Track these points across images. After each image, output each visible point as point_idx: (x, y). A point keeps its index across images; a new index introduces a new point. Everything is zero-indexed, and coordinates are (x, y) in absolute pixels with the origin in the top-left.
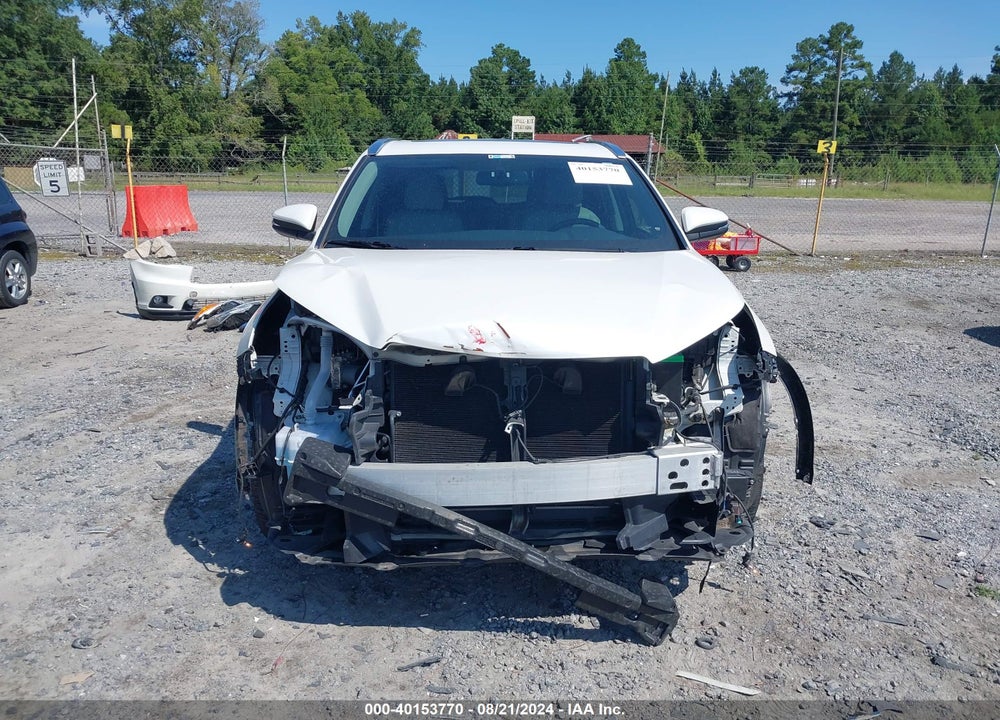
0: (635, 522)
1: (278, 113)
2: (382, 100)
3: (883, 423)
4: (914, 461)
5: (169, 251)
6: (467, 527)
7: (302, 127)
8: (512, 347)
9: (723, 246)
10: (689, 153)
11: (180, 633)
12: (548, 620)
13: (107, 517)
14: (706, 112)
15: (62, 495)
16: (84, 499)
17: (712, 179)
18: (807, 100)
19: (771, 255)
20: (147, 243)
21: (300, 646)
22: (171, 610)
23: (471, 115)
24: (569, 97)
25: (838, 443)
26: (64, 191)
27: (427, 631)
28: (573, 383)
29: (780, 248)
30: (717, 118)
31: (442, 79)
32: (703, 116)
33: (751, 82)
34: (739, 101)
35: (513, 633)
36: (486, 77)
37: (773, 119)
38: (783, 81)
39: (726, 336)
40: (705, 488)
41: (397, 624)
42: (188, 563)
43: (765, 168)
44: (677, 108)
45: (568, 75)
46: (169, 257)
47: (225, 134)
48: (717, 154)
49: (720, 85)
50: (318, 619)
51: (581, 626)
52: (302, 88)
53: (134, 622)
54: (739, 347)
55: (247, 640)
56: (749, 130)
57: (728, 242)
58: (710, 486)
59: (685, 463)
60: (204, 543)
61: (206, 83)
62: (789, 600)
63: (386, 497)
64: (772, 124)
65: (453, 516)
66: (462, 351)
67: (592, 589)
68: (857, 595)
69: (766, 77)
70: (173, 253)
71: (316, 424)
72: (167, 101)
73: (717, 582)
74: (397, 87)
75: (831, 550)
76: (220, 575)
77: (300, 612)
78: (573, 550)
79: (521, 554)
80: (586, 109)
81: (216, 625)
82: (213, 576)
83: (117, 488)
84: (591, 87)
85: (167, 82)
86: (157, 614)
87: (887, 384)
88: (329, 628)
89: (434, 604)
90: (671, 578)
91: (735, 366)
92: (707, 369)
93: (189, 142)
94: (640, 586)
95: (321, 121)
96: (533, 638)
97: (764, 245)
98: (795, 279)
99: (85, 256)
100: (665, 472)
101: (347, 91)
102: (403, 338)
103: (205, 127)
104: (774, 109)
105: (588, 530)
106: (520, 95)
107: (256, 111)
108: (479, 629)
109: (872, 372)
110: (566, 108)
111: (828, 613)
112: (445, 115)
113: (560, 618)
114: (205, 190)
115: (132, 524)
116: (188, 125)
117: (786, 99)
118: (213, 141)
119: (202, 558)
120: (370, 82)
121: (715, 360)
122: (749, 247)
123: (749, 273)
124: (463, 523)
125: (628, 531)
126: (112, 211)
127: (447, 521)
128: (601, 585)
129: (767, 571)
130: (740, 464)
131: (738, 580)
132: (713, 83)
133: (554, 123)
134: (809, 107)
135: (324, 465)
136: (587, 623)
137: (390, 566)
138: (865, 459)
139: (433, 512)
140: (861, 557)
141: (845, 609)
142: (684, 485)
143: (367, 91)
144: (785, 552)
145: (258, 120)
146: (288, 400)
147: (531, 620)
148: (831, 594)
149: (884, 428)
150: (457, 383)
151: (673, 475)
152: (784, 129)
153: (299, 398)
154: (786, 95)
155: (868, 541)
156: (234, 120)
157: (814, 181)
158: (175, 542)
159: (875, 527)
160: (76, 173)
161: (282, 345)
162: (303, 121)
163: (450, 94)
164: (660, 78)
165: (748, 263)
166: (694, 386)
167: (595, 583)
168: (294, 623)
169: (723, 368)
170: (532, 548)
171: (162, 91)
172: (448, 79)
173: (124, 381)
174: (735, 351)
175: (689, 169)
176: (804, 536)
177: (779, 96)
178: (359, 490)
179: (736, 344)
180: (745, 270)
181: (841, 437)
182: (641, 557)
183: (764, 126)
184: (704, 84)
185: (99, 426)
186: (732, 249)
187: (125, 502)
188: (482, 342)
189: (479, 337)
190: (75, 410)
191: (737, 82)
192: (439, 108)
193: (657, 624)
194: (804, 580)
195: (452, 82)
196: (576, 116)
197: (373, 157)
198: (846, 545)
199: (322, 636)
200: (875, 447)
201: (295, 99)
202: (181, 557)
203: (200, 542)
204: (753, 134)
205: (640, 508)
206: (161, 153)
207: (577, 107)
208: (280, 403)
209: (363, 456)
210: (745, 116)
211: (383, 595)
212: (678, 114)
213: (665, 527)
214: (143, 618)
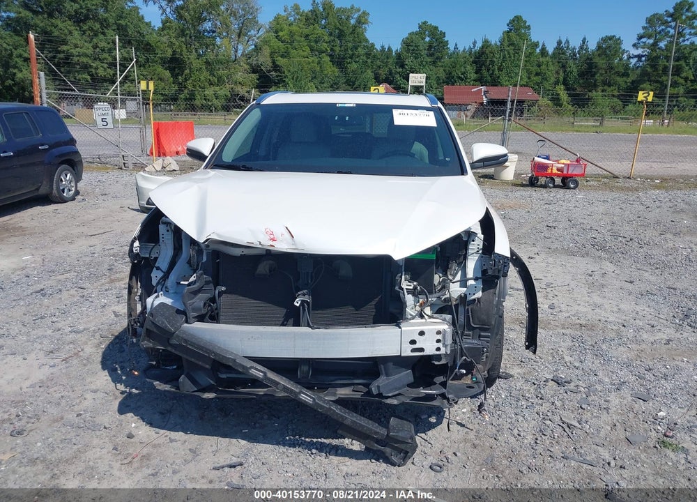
0: (387, 375)
1: (269, 71)
2: (339, 62)
3: (638, 308)
4: (652, 339)
5: (174, 166)
6: (258, 372)
7: (284, 81)
8: (294, 244)
9: (558, 170)
10: (556, 100)
11: (80, 431)
12: (327, 441)
13: (67, 348)
14: (574, 69)
15: (46, 331)
16: (57, 335)
17: (572, 120)
18: (653, 60)
19: (597, 177)
20: (160, 161)
21: (155, 446)
22: (81, 415)
23: (399, 73)
24: (471, 60)
25: (597, 322)
26: (110, 126)
27: (243, 442)
28: (346, 271)
29: (605, 172)
30: (581, 74)
31: (382, 47)
32: (571, 73)
33: (610, 46)
34: (601, 62)
35: (300, 449)
36: (412, 46)
37: (626, 74)
38: (635, 45)
39: (473, 241)
40: (438, 353)
41: (225, 436)
42: (105, 383)
43: (616, 112)
44: (551, 67)
45: (475, 43)
46: (174, 170)
47: (233, 86)
48: (580, 102)
49: (587, 50)
50: (174, 428)
51: (351, 447)
52: (286, 54)
53: (55, 421)
54: (483, 249)
55: (122, 438)
56: (605, 83)
57: (563, 168)
58: (443, 351)
59: (422, 333)
60: (121, 370)
61: (222, 51)
62: (512, 440)
63: (203, 347)
64: (625, 78)
65: (249, 364)
66: (260, 246)
67: (347, 422)
68: (566, 439)
69: (621, 43)
70: (177, 168)
71: (175, 293)
72: (196, 64)
73: (464, 422)
74: (351, 52)
75: (558, 404)
76: (122, 393)
77: (164, 422)
78: (344, 392)
79: (297, 394)
80: (483, 68)
81: (105, 428)
82: (118, 393)
83: (81, 328)
84: (487, 52)
85: (196, 51)
86: (71, 417)
87: (653, 279)
88: (180, 435)
89: (255, 424)
90: (430, 416)
91: (480, 262)
92: (459, 264)
93: (209, 92)
94: (388, 422)
95: (298, 77)
96: (313, 454)
97: (590, 169)
98: (609, 195)
99: (121, 169)
100: (407, 339)
101: (316, 55)
102: (218, 235)
103: (220, 81)
104: (627, 66)
105: (358, 378)
106: (437, 58)
107: (254, 70)
108: (278, 444)
109: (645, 269)
110: (469, 67)
111: (538, 452)
112: (383, 73)
113: (336, 440)
114: (215, 124)
115: (81, 354)
116: (210, 80)
117: (636, 59)
118: (224, 91)
119: (116, 380)
120: (332, 50)
121: (465, 258)
122: (577, 171)
123: (577, 191)
124: (256, 369)
125: (381, 381)
126: (143, 138)
127: (244, 367)
128: (355, 419)
129: (504, 416)
130: (480, 336)
131: (479, 421)
132: (581, 48)
133: (459, 78)
134: (654, 67)
135: (163, 322)
136: (357, 446)
137: (211, 395)
138: (612, 335)
139: (235, 360)
140: (580, 410)
141: (552, 450)
142: (422, 350)
143: (330, 56)
144: (523, 403)
145: (255, 76)
146: (160, 274)
147: (315, 440)
148: (547, 437)
149: (637, 313)
150: (263, 268)
151: (413, 342)
152: (633, 82)
153: (166, 275)
154: (636, 56)
155: (590, 399)
156: (239, 76)
157: (652, 121)
158: (104, 368)
159: (600, 389)
160: (121, 114)
161: (161, 236)
162: (285, 77)
163: (388, 58)
164: (541, 45)
165: (577, 183)
166: (447, 277)
167: (351, 418)
168: (157, 429)
169: (471, 264)
170: (304, 390)
171: (193, 56)
172: (387, 47)
173: (114, 255)
174: (481, 252)
175: (557, 112)
176: (542, 392)
177: (630, 57)
178: (186, 341)
179: (481, 247)
180: (574, 188)
181: (600, 318)
182: (389, 401)
183: (619, 79)
184: (574, 48)
185: (87, 285)
186: (565, 172)
187: (81, 338)
188: (274, 240)
189: (272, 237)
190: (76, 274)
191: (599, 47)
192: (380, 68)
193: (400, 451)
194: (528, 426)
195: (389, 49)
196: (476, 73)
197: (258, 105)
198: (572, 400)
199: (171, 441)
200: (624, 326)
201: (281, 61)
202: (104, 378)
203: (119, 369)
204: (609, 86)
205: (390, 364)
206: (191, 99)
207: (477, 67)
208: (156, 276)
209: (194, 318)
210: (604, 73)
211: (223, 414)
212: (551, 70)
213: (411, 379)
214: (62, 418)
